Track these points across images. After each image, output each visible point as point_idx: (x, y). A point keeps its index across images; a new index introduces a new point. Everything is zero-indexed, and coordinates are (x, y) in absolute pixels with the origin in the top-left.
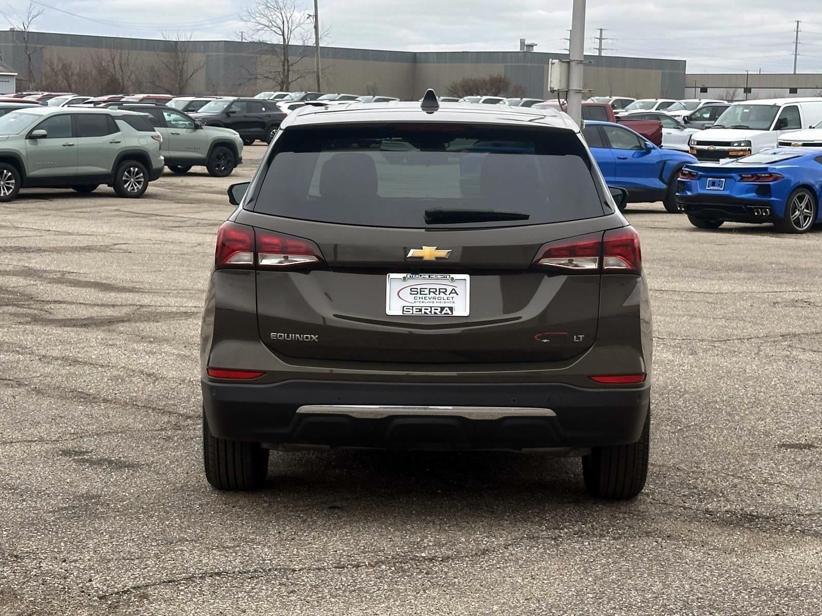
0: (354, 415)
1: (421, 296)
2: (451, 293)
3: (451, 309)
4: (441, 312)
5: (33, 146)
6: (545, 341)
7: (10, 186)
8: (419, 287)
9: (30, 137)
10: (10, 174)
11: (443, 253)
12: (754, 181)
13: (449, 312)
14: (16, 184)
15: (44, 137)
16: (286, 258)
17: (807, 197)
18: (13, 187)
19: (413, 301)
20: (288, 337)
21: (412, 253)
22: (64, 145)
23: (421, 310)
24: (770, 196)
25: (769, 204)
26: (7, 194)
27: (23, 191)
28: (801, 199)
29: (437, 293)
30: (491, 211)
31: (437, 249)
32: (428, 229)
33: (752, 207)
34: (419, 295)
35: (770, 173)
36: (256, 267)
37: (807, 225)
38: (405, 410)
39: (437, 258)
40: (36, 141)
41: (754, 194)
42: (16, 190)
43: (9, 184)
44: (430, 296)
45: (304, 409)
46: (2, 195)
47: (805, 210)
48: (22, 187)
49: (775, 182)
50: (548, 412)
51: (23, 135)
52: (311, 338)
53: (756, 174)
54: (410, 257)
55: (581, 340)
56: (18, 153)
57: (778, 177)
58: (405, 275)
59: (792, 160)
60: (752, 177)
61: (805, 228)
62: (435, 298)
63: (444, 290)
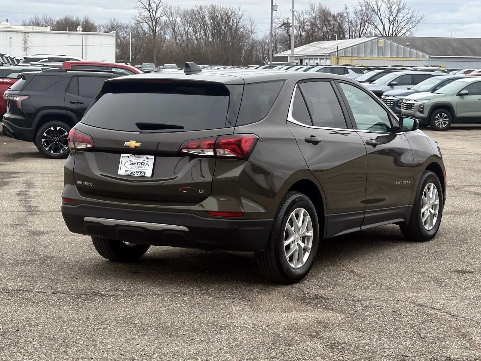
0: (102, 223)
2: (146, 165)
3: (144, 173)
4: (140, 174)
5: (462, 100)
6: (185, 191)
7: (446, 122)
8: (133, 161)
9: (459, 94)
10: (446, 115)
11: (138, 144)
13: (143, 174)
14: (449, 121)
15: (466, 94)
16: (86, 145)
18: (447, 123)
19: (130, 168)
20: (82, 183)
21: (126, 144)
22: (479, 99)
23: (132, 173)
26: (444, 126)
27: (452, 125)
29: (140, 164)
30: (164, 124)
31: (136, 142)
32: (141, 132)
34: (133, 165)
36: (75, 149)
39: (136, 147)
40: (463, 97)
42: (449, 124)
43: (445, 121)
44: (137, 166)
46: (441, 127)
48: (453, 123)
50: (184, 228)
51: (455, 94)
52: (89, 184)
54: (125, 146)
55: (203, 192)
56: (452, 104)
58: (128, 155)
62: (139, 167)
63: (143, 163)
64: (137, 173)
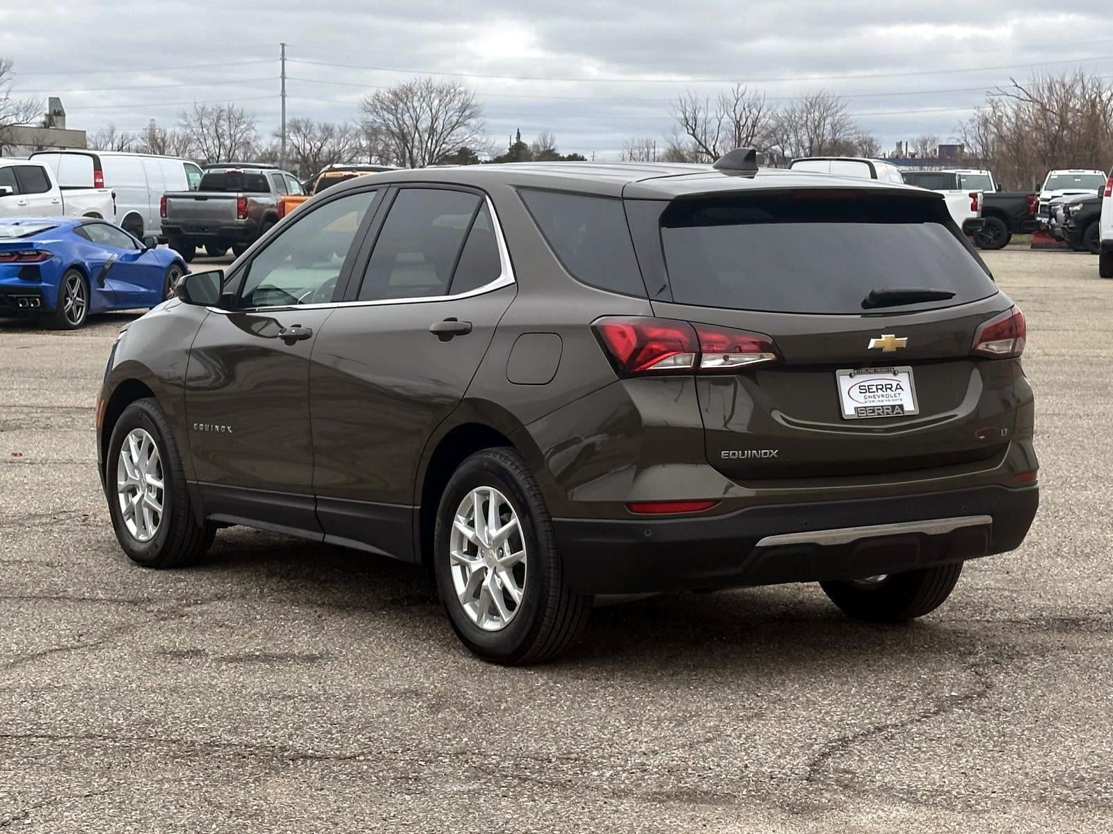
0: (822, 543)
1: (870, 394)
2: (897, 388)
3: (900, 407)
4: (893, 412)
6: (982, 438)
8: (866, 384)
11: (901, 342)
12: (15, 261)
13: (900, 411)
16: (726, 358)
17: (78, 281)
19: (863, 401)
20: (743, 455)
21: (872, 343)
23: (874, 411)
24: (40, 281)
25: (39, 291)
28: (73, 283)
29: (884, 389)
31: (895, 337)
32: (864, 315)
33: (15, 296)
34: (868, 394)
35: (36, 251)
36: (697, 371)
37: (80, 317)
38: (864, 532)
41: (17, 279)
45: (765, 542)
47: (78, 299)
49: (43, 262)
50: (988, 519)
52: (771, 453)
53: (16, 252)
54: (871, 349)
55: (1006, 434)
57: (48, 255)
58: (852, 371)
59: (47, 232)
60: (13, 256)
61: (79, 321)
62: (883, 396)
63: (890, 386)
64: (885, 411)
